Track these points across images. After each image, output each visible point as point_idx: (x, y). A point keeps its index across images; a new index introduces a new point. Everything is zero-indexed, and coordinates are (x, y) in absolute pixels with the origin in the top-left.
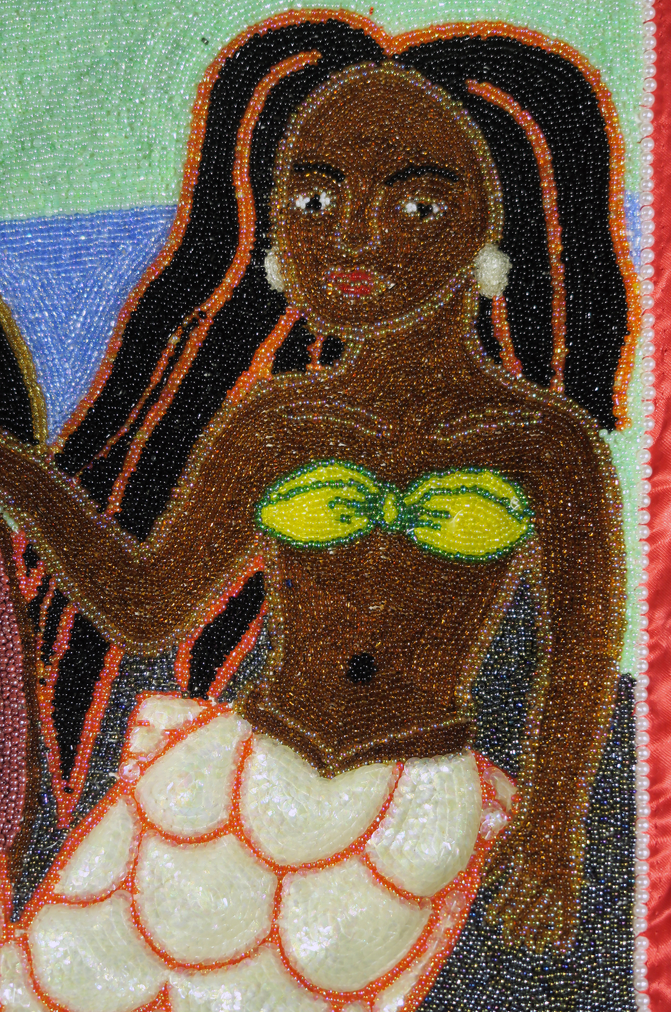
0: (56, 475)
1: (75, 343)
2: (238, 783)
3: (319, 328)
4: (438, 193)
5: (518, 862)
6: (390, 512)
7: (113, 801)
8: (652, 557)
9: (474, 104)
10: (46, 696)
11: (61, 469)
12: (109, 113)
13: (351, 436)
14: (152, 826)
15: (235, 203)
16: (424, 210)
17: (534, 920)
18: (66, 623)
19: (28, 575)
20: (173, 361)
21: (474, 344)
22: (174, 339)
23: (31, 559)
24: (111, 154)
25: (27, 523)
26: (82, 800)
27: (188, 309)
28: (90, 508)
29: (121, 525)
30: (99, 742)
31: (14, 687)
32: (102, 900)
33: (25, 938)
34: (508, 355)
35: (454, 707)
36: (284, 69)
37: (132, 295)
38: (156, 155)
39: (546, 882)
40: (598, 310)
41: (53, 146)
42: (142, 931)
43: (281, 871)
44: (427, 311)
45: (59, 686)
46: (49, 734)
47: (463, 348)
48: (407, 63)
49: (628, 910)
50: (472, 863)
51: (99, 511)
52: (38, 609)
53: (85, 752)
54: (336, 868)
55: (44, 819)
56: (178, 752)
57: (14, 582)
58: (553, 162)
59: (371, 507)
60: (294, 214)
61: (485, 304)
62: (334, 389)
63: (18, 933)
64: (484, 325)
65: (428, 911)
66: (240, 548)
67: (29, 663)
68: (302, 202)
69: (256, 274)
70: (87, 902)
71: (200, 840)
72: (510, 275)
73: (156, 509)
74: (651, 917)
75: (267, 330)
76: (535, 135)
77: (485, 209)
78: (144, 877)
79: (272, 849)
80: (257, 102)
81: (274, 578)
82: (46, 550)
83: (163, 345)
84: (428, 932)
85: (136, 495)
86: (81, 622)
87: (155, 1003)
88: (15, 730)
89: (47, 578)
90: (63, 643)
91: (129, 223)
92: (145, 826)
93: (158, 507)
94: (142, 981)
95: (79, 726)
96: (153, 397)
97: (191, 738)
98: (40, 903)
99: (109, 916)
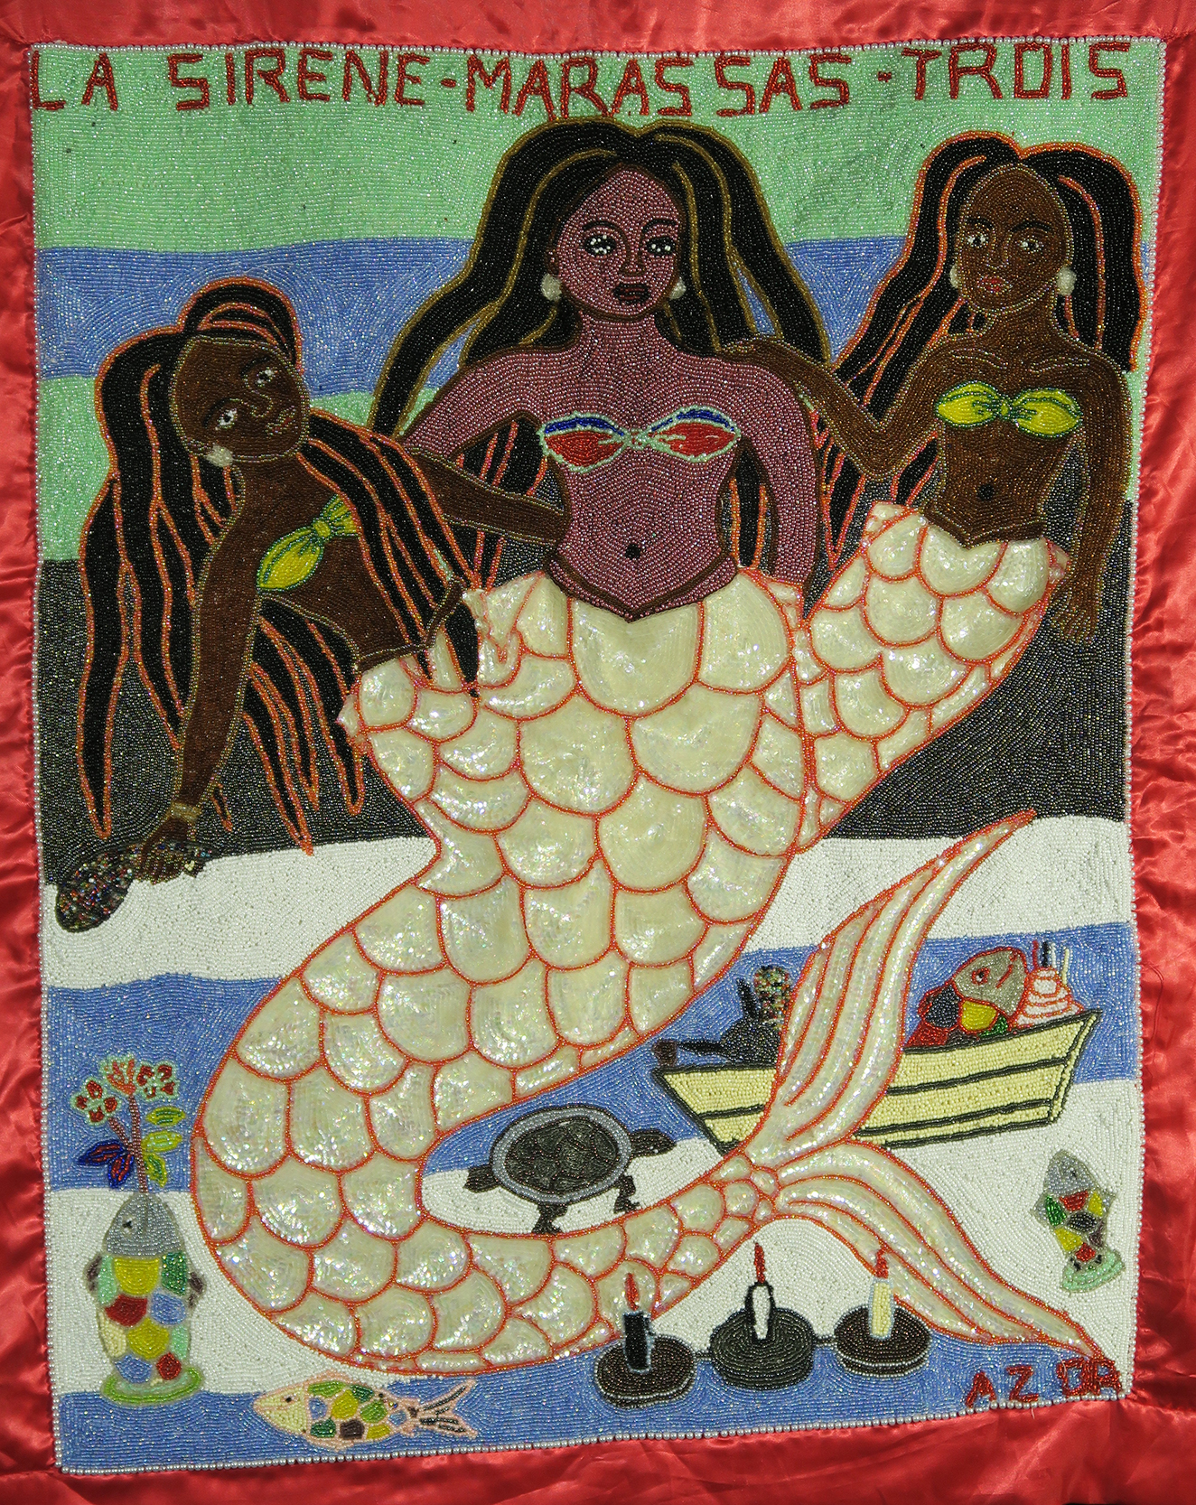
0: (837, 381)
1: (847, 309)
2: (920, 550)
3: (975, 310)
4: (1039, 237)
5: (1069, 595)
6: (1005, 411)
7: (858, 557)
8: (1144, 439)
9: (1063, 189)
10: (827, 502)
11: (839, 377)
12: (868, 184)
13: (986, 368)
14: (875, 571)
15: (937, 238)
16: (1031, 246)
17: (1075, 625)
18: (839, 463)
19: (820, 435)
20: (902, 322)
21: (1054, 321)
22: (903, 312)
23: (821, 425)
24: (870, 207)
25: (818, 405)
26: (843, 556)
27: (911, 297)
28: (855, 401)
29: (871, 411)
30: (851, 526)
31: (810, 495)
32: (849, 608)
33: (810, 626)
34: (1072, 327)
35: (1035, 514)
36: (967, 164)
37: (881, 284)
38: (896, 208)
39: (1082, 607)
40: (1124, 305)
42: (870, 625)
43: (941, 598)
44: (1030, 301)
45: (835, 495)
46: (827, 521)
47: (1048, 323)
48: (1029, 164)
49: (1123, 623)
50: (1044, 596)
51: (859, 403)
52: (824, 453)
53: (845, 530)
54: (971, 596)
55: (823, 565)
56: (890, 533)
57: (811, 438)
58: (1103, 223)
59: (993, 406)
60: (966, 246)
61: (1061, 299)
62: (978, 341)
63: (806, 624)
64: (1060, 311)
65: (1020, 620)
66: (926, 426)
67: (819, 482)
68: (971, 240)
69: (945, 277)
70: (841, 609)
71: (899, 579)
72: (1075, 284)
74: (1134, 627)
75: (949, 308)
76: (1094, 207)
77: (1064, 247)
78: (870, 597)
79: (937, 584)
80: (952, 181)
81: (942, 442)
82: (830, 423)
83: (897, 315)
84: (1021, 631)
85: (879, 396)
86: (848, 463)
88: (810, 518)
89: (830, 438)
90: (837, 473)
91: (879, 245)
92: (871, 571)
93: (889, 403)
94: (868, 652)
95: (843, 517)
96: (891, 343)
97: (896, 526)
98: (818, 609)
99: (852, 617)
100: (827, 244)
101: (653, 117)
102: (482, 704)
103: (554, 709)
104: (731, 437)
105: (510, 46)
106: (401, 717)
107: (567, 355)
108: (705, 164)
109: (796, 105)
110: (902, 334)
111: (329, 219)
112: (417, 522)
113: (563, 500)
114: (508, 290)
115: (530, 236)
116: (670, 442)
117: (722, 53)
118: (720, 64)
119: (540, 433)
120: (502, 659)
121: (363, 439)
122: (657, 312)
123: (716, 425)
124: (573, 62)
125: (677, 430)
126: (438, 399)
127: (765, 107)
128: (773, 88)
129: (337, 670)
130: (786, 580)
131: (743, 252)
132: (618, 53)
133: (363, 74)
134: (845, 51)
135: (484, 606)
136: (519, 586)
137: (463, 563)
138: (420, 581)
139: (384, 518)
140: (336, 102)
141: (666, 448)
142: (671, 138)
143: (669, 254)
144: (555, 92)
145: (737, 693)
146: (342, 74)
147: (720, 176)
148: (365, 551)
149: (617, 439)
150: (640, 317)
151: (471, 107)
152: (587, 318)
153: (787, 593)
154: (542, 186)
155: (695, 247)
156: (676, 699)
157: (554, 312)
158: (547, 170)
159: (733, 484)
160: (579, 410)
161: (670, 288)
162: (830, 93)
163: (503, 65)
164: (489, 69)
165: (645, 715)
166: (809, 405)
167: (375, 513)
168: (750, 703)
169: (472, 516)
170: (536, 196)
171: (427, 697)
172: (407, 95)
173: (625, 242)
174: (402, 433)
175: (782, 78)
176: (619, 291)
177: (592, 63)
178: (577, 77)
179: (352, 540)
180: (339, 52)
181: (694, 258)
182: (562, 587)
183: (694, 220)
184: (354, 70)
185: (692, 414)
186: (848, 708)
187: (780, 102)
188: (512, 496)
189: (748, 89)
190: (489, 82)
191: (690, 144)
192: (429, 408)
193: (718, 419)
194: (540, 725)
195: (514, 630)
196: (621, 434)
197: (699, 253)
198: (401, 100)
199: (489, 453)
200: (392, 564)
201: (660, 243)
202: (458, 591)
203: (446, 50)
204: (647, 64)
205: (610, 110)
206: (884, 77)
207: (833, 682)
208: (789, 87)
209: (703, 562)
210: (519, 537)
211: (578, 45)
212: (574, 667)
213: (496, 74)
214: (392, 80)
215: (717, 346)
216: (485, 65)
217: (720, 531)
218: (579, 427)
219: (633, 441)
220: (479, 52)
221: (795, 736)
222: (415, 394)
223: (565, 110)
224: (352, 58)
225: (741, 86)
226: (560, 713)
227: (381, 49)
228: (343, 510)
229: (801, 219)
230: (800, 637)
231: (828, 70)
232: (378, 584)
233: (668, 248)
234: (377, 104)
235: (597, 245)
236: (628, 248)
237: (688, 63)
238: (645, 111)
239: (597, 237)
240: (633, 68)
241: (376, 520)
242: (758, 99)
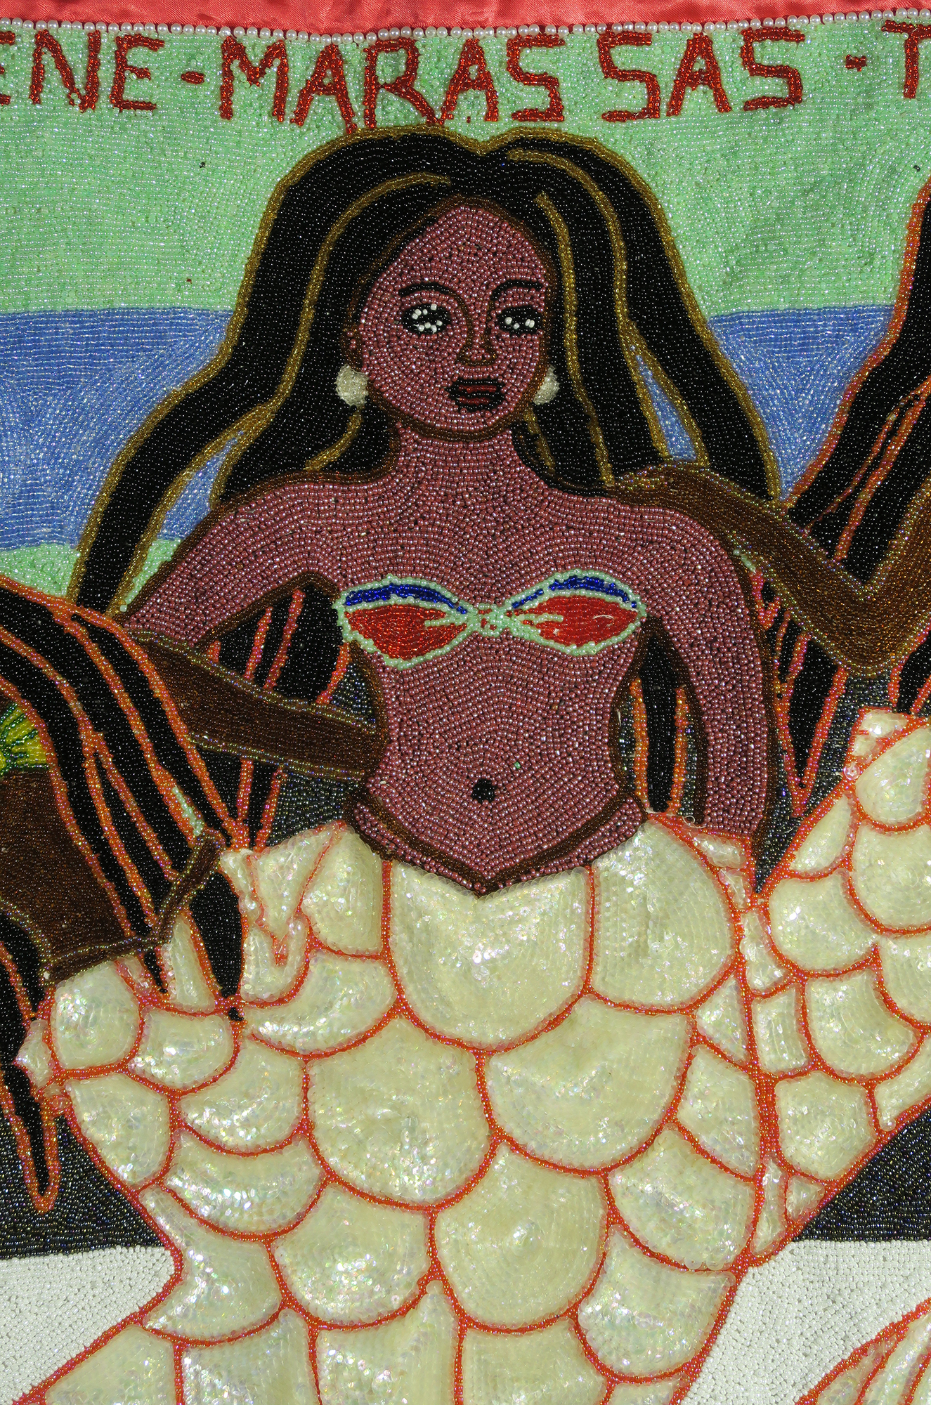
0: (790, 526)
1: (804, 417)
7: (838, 796)
10: (782, 709)
11: (794, 521)
12: (833, 225)
14: (865, 817)
18: (800, 648)
19: (766, 609)
20: (892, 433)
22: (892, 417)
23: (768, 594)
24: (837, 260)
25: (763, 565)
26: (814, 794)
27: (905, 392)
28: (821, 554)
29: (847, 569)
30: (827, 747)
31: (754, 699)
32: (826, 875)
33: (766, 905)
37: (856, 379)
38: (877, 262)
41: (785, 250)
42: (857, 902)
45: (794, 700)
46: (785, 740)
51: (828, 557)
52: (775, 636)
53: (815, 753)
55: (781, 809)
56: (888, 757)
57: (753, 614)
63: (760, 901)
67: (768, 681)
70: (815, 877)
71: (903, 828)
73: (877, 557)
78: (860, 857)
82: (782, 588)
83: (883, 422)
85: (861, 545)
86: (813, 649)
87: (867, 960)
88: (757, 735)
89: (782, 611)
90: (797, 666)
91: (852, 319)
92: (860, 816)
93: (880, 556)
94: (854, 944)
95: (811, 734)
96: (875, 465)
97: (898, 746)
98: (779, 877)
99: (831, 888)
100: (775, 317)
101: (505, 125)
102: (247, 1032)
103: (362, 1039)
104: (631, 617)
105: (286, 23)
106: (116, 1053)
107: (374, 488)
108: (586, 195)
109: (722, 104)
110: (895, 449)
111: (9, 282)
112: (146, 743)
113: (374, 712)
114: (286, 386)
115: (319, 306)
116: (539, 626)
117: (609, 26)
118: (606, 43)
119: (339, 605)
120: (280, 959)
121: (60, 616)
122: (519, 427)
123: (609, 598)
124: (382, 46)
125: (552, 606)
126: (179, 555)
127: (676, 107)
128: (686, 78)
129: (17, 981)
130: (724, 832)
131: (645, 331)
132: (449, 30)
133: (62, 64)
134: (795, 23)
135: (252, 876)
136: (306, 844)
137: (220, 808)
138: (149, 835)
139: (90, 739)
140: (20, 106)
141: (534, 635)
142: (533, 156)
143: (533, 331)
144: (354, 89)
145: (652, 1011)
146: (29, 65)
147: (608, 211)
148: (61, 790)
149: (454, 618)
150: (490, 433)
151: (227, 113)
152: (410, 436)
153: (725, 851)
154: (336, 231)
155: (571, 323)
156: (555, 1021)
157: (354, 424)
158: (343, 207)
159: (636, 687)
160: (395, 572)
161: (535, 386)
162: (773, 87)
163: (277, 51)
164: (255, 57)
165: (506, 1048)
166: (748, 564)
167: (76, 732)
168: (674, 1027)
169: (235, 737)
170: (327, 248)
171: (159, 1022)
172: (129, 94)
173: (466, 314)
174: (124, 609)
175: (700, 64)
176: (460, 392)
177: (409, 46)
178: (388, 67)
179: (38, 774)
180: (25, 32)
181: (571, 338)
182: (375, 846)
183: (570, 280)
184: (48, 59)
185: (573, 582)
186: (828, 1033)
187: (698, 99)
188: (296, 705)
189: (649, 80)
190: (254, 76)
191: (564, 164)
192: (167, 570)
193: (612, 590)
194: (340, 1064)
195: (299, 913)
196: (463, 611)
197: (577, 331)
198: (119, 101)
199: (260, 637)
200: (104, 813)
201: (519, 314)
202: (211, 853)
203: (189, 29)
204: (494, 45)
205: (438, 115)
206: (855, 63)
207: (802, 991)
208: (712, 77)
209: (592, 805)
210: (304, 768)
211: (390, 20)
212: (392, 971)
213: (266, 63)
214: (106, 74)
215: (608, 478)
216: (249, 51)
217: (615, 759)
218: (395, 599)
219: (484, 622)
220: (239, 32)
221: (744, 1078)
222: (145, 548)
223: (370, 116)
224: (45, 41)
225: (638, 75)
226: (372, 1044)
227: (90, 27)
228: (24, 729)
229: (732, 279)
230: (749, 922)
231: (769, 52)
232: (80, 842)
233: (530, 323)
234: (83, 108)
235: (422, 320)
236: (469, 323)
237: (556, 42)
238: (492, 115)
239: (422, 307)
240: (472, 52)
241: (78, 743)
242: (665, 95)
